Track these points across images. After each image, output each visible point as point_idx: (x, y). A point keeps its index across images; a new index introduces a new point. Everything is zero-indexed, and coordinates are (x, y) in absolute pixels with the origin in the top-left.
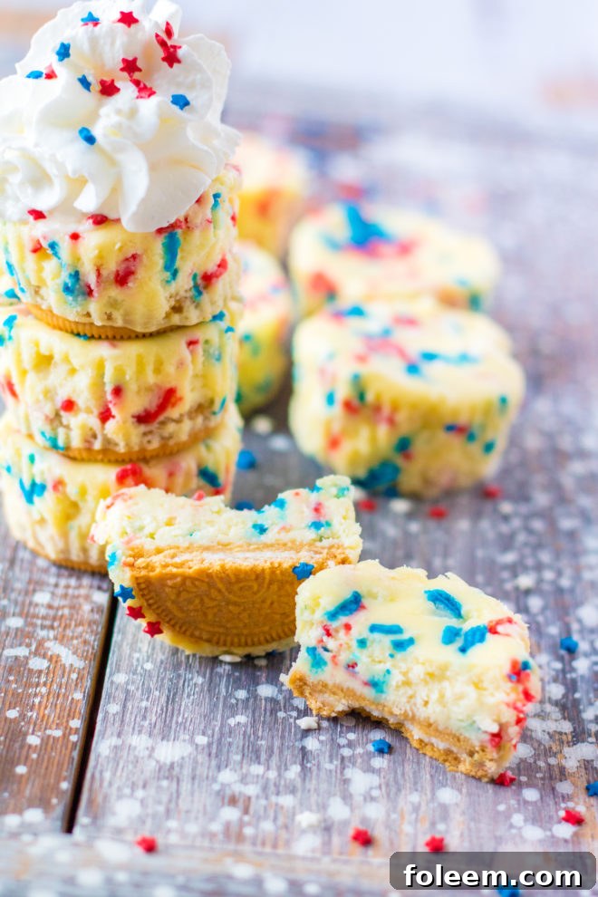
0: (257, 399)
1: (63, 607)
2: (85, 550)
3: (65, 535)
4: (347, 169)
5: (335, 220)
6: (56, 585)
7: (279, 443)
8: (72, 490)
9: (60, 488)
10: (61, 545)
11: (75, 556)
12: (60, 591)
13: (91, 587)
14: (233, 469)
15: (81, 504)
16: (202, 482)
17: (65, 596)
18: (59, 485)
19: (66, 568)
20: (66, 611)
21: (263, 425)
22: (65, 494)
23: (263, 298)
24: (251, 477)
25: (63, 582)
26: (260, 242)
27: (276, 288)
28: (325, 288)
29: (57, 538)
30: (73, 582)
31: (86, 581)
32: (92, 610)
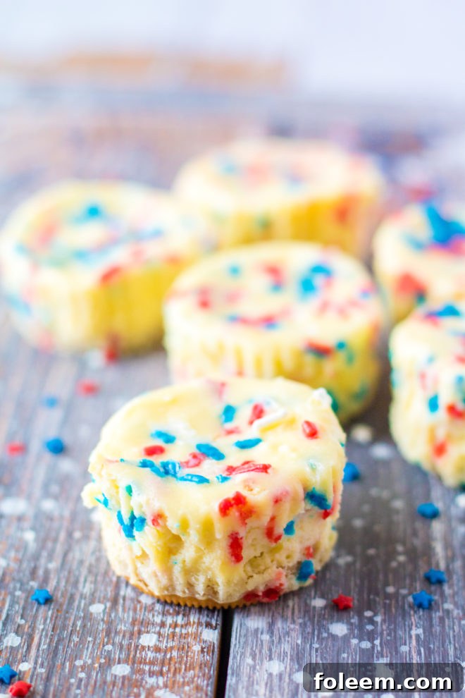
0: (354, 407)
1: (172, 648)
2: (190, 586)
3: (168, 571)
4: (415, 172)
5: (415, 220)
6: (163, 625)
7: (381, 451)
8: (173, 524)
9: (160, 521)
10: (164, 581)
11: (180, 591)
12: (167, 631)
13: (199, 624)
14: (341, 487)
15: (183, 538)
16: (310, 506)
17: (174, 635)
18: (158, 518)
19: (171, 604)
20: (175, 653)
21: (362, 434)
22: (165, 527)
23: (353, 304)
24: (356, 488)
25: (169, 620)
26: (342, 246)
27: (365, 293)
28: (414, 290)
29: (159, 574)
30: (180, 620)
31: (193, 618)
32: (202, 651)
